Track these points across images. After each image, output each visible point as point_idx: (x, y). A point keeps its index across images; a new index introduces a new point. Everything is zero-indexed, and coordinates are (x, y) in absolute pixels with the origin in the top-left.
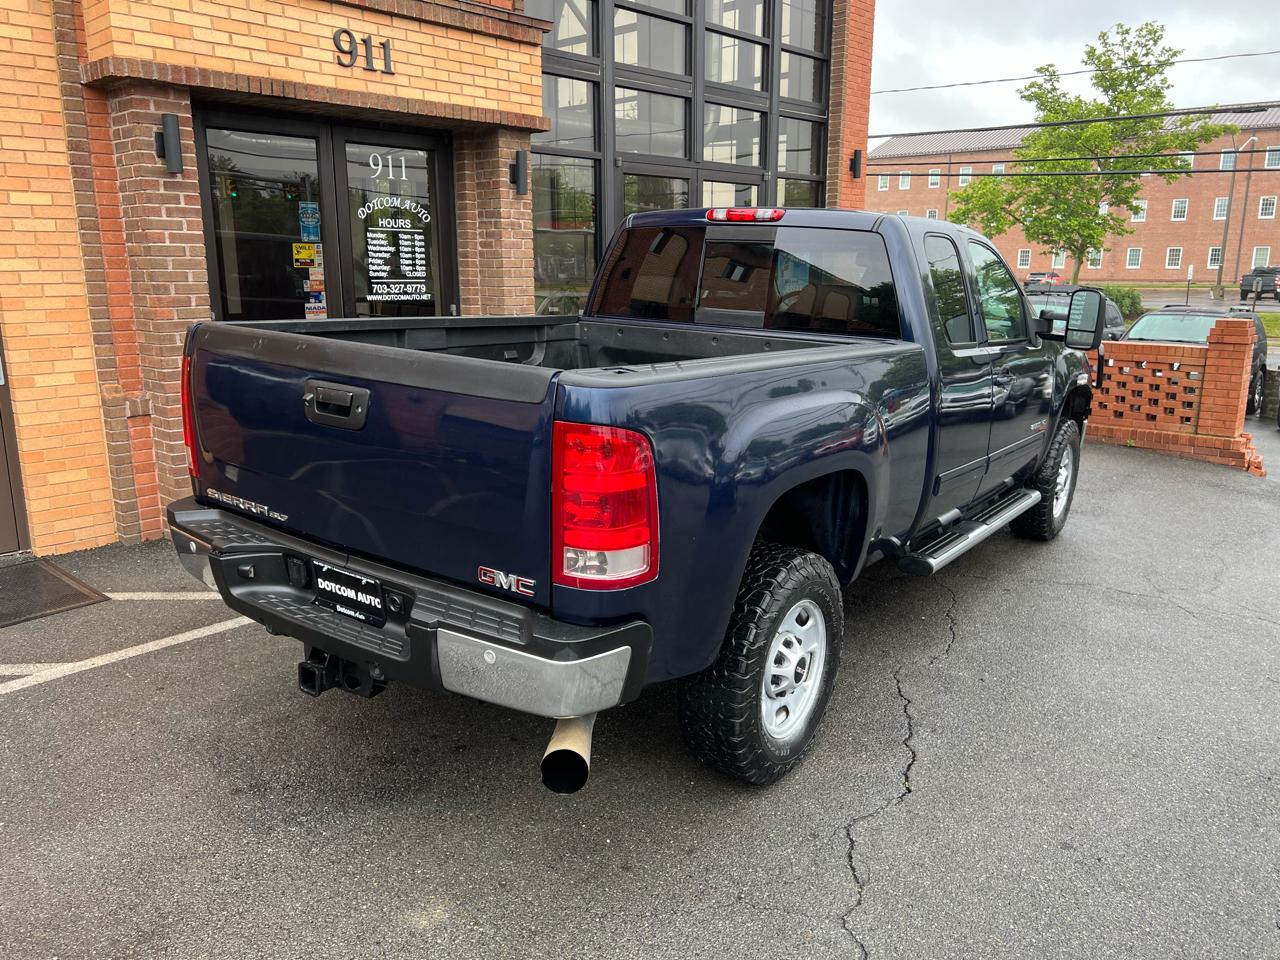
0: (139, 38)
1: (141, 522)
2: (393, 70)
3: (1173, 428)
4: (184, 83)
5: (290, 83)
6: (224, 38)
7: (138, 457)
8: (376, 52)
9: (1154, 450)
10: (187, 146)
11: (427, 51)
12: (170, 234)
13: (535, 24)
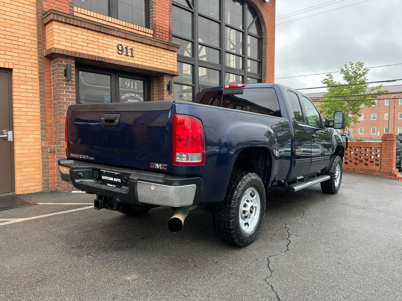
0: (61, 43)
1: (50, 185)
2: (134, 56)
3: (374, 167)
4: (73, 56)
5: (104, 58)
6: (86, 45)
7: (51, 165)
8: (129, 51)
9: (368, 174)
10: (73, 74)
11: (143, 51)
12: (66, 98)
13: (175, 46)
